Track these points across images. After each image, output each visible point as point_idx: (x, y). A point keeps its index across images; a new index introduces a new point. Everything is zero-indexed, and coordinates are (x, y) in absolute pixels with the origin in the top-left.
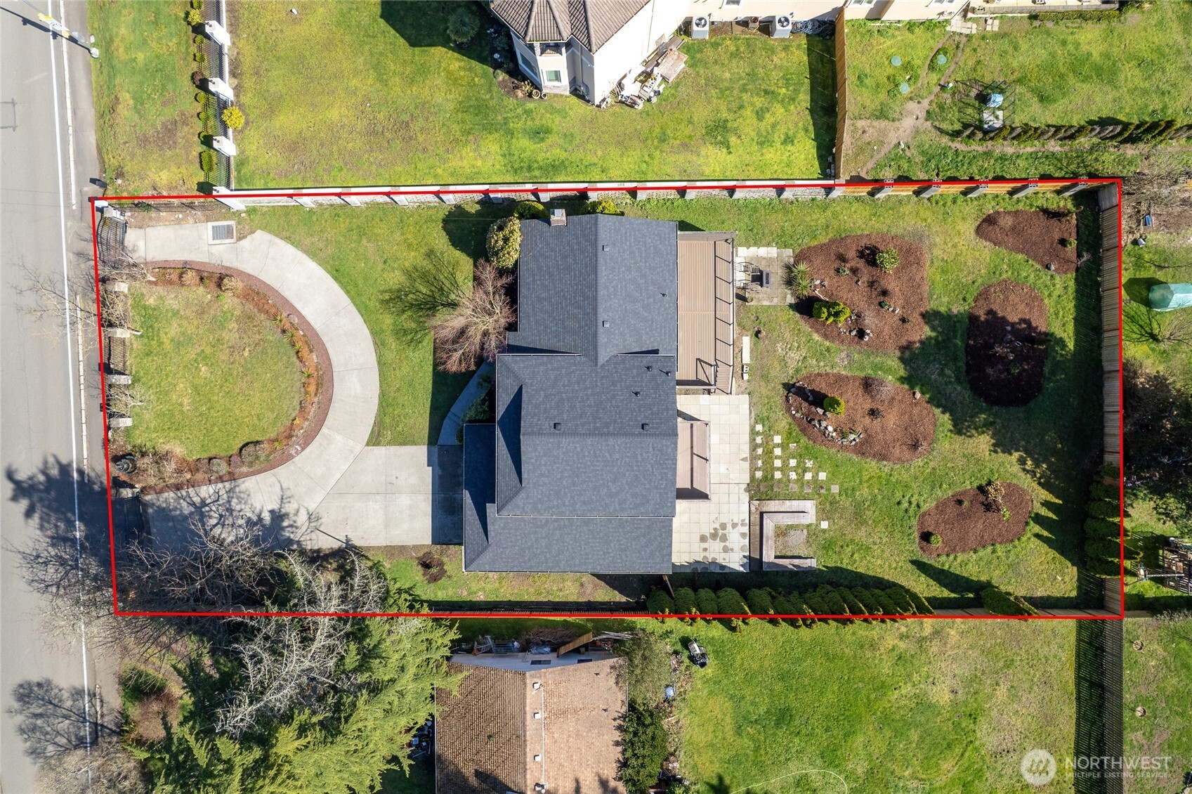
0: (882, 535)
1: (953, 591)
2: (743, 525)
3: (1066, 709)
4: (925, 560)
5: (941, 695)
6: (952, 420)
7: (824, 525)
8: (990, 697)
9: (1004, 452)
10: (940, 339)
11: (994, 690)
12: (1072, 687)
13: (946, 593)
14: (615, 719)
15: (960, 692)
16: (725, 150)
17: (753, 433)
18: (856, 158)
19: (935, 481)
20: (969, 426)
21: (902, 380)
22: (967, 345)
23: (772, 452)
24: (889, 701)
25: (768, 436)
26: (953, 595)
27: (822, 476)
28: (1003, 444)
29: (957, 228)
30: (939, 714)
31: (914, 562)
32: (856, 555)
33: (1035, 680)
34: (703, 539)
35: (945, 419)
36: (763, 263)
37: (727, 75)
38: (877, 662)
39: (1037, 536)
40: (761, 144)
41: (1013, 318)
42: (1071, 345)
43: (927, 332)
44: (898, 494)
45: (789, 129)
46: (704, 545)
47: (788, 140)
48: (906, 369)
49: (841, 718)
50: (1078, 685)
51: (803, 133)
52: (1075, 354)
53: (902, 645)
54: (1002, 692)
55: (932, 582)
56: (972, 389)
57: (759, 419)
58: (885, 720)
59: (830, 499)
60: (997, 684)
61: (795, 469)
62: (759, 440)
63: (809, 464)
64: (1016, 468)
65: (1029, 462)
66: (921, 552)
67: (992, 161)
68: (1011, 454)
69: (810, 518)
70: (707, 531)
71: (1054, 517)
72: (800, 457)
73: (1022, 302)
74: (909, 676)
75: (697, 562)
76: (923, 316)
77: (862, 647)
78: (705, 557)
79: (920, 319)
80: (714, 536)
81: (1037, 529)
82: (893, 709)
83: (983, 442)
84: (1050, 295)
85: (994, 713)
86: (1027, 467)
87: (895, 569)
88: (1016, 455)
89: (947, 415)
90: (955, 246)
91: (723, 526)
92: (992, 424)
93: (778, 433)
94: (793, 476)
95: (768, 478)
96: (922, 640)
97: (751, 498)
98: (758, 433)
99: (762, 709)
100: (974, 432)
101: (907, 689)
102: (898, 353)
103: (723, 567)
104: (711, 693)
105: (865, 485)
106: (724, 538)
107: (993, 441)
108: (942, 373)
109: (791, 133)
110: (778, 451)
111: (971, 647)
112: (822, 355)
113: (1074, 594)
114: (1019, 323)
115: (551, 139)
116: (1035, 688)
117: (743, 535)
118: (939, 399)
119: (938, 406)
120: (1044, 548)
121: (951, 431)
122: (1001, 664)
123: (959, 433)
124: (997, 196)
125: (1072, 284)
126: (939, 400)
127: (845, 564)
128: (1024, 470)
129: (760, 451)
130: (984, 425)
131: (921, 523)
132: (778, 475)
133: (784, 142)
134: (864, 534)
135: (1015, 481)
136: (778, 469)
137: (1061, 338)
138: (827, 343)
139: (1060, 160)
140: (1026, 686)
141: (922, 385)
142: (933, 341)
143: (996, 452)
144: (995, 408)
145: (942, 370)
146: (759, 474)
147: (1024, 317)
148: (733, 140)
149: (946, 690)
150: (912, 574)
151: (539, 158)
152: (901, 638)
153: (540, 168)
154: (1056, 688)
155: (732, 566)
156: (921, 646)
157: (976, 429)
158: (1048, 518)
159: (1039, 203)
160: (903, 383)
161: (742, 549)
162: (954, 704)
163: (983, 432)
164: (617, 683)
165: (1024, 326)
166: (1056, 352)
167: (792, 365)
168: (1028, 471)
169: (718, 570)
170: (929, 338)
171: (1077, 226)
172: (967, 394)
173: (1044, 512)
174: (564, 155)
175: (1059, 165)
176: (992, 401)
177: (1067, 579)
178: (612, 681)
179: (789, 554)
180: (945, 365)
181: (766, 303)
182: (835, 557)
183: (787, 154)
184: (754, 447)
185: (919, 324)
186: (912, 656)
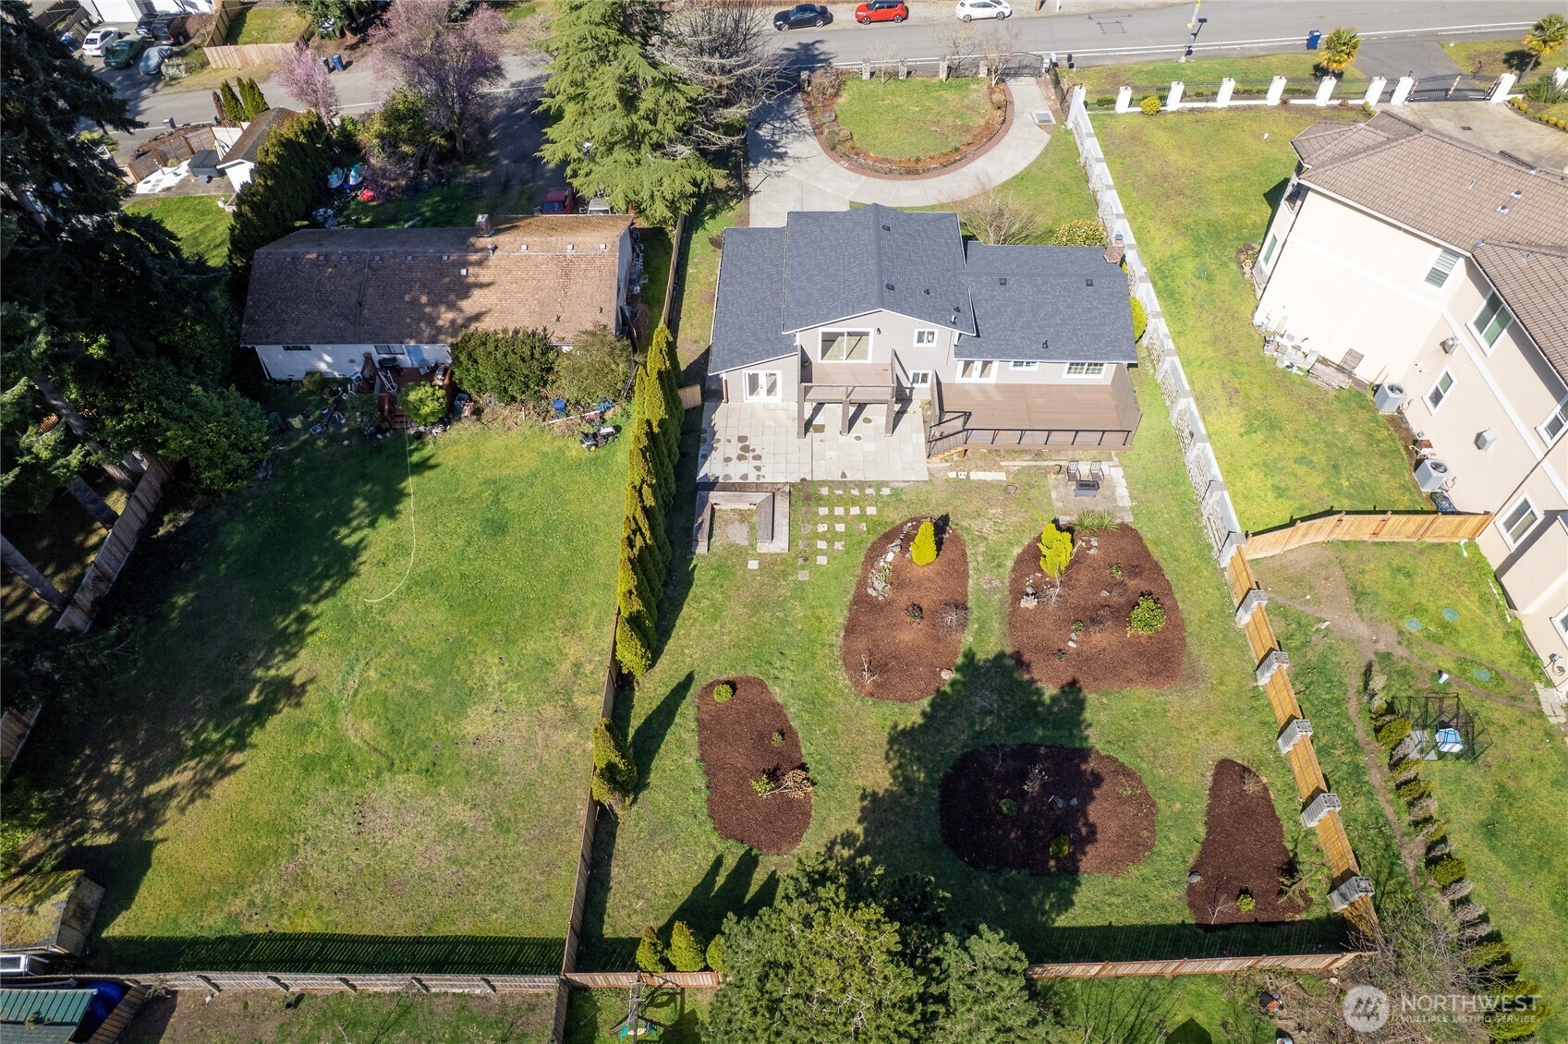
0: (734, 634)
1: (637, 732)
2: (758, 477)
3: (408, 918)
4: (692, 691)
5: (477, 722)
6: (913, 728)
7: (753, 565)
8: (456, 795)
9: (863, 809)
10: (1040, 709)
11: (466, 802)
12: (442, 930)
13: (635, 722)
14: (545, 330)
15: (475, 751)
16: (1243, 430)
17: (879, 485)
18: (1285, 580)
19: (815, 703)
20: (903, 755)
21: (970, 655)
22: (1037, 746)
23: (854, 504)
24: (483, 652)
25: (877, 500)
26: (631, 732)
27: (822, 560)
28: (876, 809)
29: (1222, 730)
30: (447, 718)
31: (690, 678)
32: (707, 603)
33: (468, 869)
34: (742, 439)
35: (912, 715)
36: (1107, 492)
37: (1341, 430)
38: (547, 633)
39: (719, 862)
40: (1265, 464)
41: (1094, 812)
42: (1062, 921)
43: (1049, 691)
44: (794, 653)
45: (1295, 490)
46: (734, 440)
47: (1280, 493)
48: (986, 661)
49: (477, 591)
50: (444, 940)
51: (1297, 505)
52: (1044, 927)
53: (565, 667)
54: (460, 812)
55: (656, 703)
56: (965, 755)
57: (897, 493)
58: (457, 646)
59: (789, 570)
60: (474, 806)
61: (831, 529)
62: (869, 491)
63: (839, 546)
64: (836, 828)
65: (846, 853)
66: (704, 684)
67: (1347, 759)
68: (860, 821)
69: (764, 547)
70: (751, 443)
71: (748, 897)
72: (848, 534)
73: (1124, 827)
74: (517, 676)
75: (714, 433)
76: (1073, 684)
77: (574, 615)
78: (719, 441)
79: (1066, 678)
80: (746, 449)
81: (730, 863)
82: (471, 657)
83: (880, 778)
84: (1145, 879)
85: (429, 801)
86: (838, 847)
87: (683, 654)
88: (859, 830)
89: (920, 720)
90: (1192, 727)
91: (758, 458)
92: (910, 791)
93: (879, 511)
94: (822, 528)
95: (819, 500)
96: (567, 693)
97: (792, 485)
98: (878, 490)
99: (511, 506)
100: (896, 762)
101: (496, 674)
102: (1009, 650)
103: (705, 457)
104: (545, 454)
105: (809, 613)
106: (740, 458)
107: (881, 793)
108: (986, 712)
109: (1291, 493)
110: (855, 511)
111: (543, 768)
112: (994, 559)
113: (608, 931)
114: (1086, 824)
115: (1204, 285)
116: (454, 869)
117: (745, 476)
118: (944, 711)
119: (932, 705)
120: (695, 878)
121: (896, 726)
122: (506, 812)
123: (893, 740)
124: (1293, 788)
125: (1175, 919)
126: (943, 707)
127: (695, 590)
128: (833, 843)
129: (855, 492)
130: (907, 779)
131: (749, 681)
132: (823, 511)
133: (1276, 488)
134: (736, 613)
135: (813, 824)
136: (831, 511)
137: (1072, 904)
138: (1010, 564)
139: (1391, 874)
140: (462, 854)
141: (963, 684)
142: (1035, 698)
143: (863, 798)
144: (936, 793)
145: (990, 713)
146: (825, 491)
147: (1099, 829)
148: (1259, 437)
149: (481, 730)
150: (671, 676)
151: (1177, 281)
152: (575, 665)
153: (1167, 285)
154: (448, 902)
155: (707, 464)
156: (558, 693)
157: (900, 766)
158: (749, 884)
159: (1302, 857)
160: (965, 656)
161: (727, 477)
162: (456, 742)
163: (895, 777)
164: (586, 332)
165: (1084, 831)
166: (1046, 895)
167: (975, 525)
168: (830, 849)
169: (701, 452)
170: (1039, 692)
171: (1283, 923)
172: (956, 750)
173: (759, 877)
174: (1187, 299)
175: (1383, 877)
176: (948, 787)
177: (635, 918)
178: (590, 327)
179: (716, 525)
180: (999, 716)
181: (1054, 495)
182: (707, 579)
183: (1262, 494)
184: (862, 485)
185: (1059, 677)
186: (546, 680)
